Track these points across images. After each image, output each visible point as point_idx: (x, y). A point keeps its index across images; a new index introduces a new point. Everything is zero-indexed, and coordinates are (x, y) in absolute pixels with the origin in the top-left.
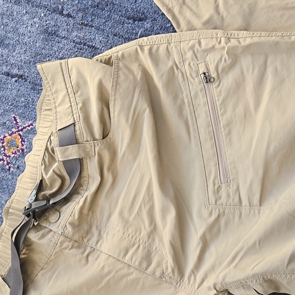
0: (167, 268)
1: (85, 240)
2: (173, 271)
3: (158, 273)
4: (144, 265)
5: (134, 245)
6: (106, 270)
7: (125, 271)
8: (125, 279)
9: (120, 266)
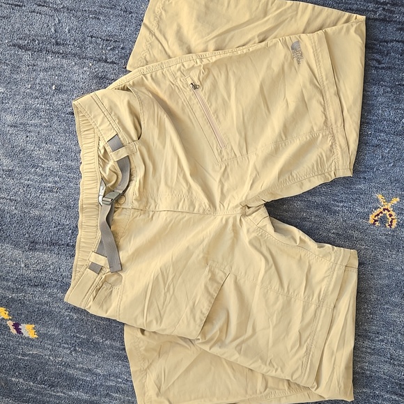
0: (206, 206)
1: (147, 208)
2: (210, 206)
3: (201, 211)
4: (192, 209)
5: (181, 200)
6: (168, 220)
7: (181, 216)
8: (182, 222)
9: (176, 214)
